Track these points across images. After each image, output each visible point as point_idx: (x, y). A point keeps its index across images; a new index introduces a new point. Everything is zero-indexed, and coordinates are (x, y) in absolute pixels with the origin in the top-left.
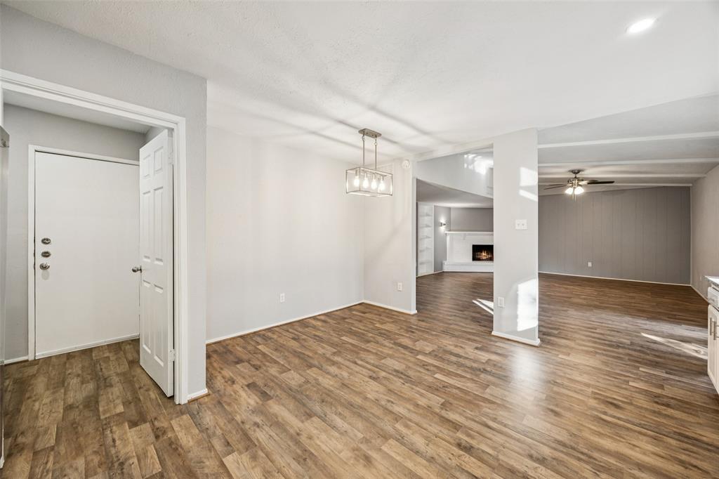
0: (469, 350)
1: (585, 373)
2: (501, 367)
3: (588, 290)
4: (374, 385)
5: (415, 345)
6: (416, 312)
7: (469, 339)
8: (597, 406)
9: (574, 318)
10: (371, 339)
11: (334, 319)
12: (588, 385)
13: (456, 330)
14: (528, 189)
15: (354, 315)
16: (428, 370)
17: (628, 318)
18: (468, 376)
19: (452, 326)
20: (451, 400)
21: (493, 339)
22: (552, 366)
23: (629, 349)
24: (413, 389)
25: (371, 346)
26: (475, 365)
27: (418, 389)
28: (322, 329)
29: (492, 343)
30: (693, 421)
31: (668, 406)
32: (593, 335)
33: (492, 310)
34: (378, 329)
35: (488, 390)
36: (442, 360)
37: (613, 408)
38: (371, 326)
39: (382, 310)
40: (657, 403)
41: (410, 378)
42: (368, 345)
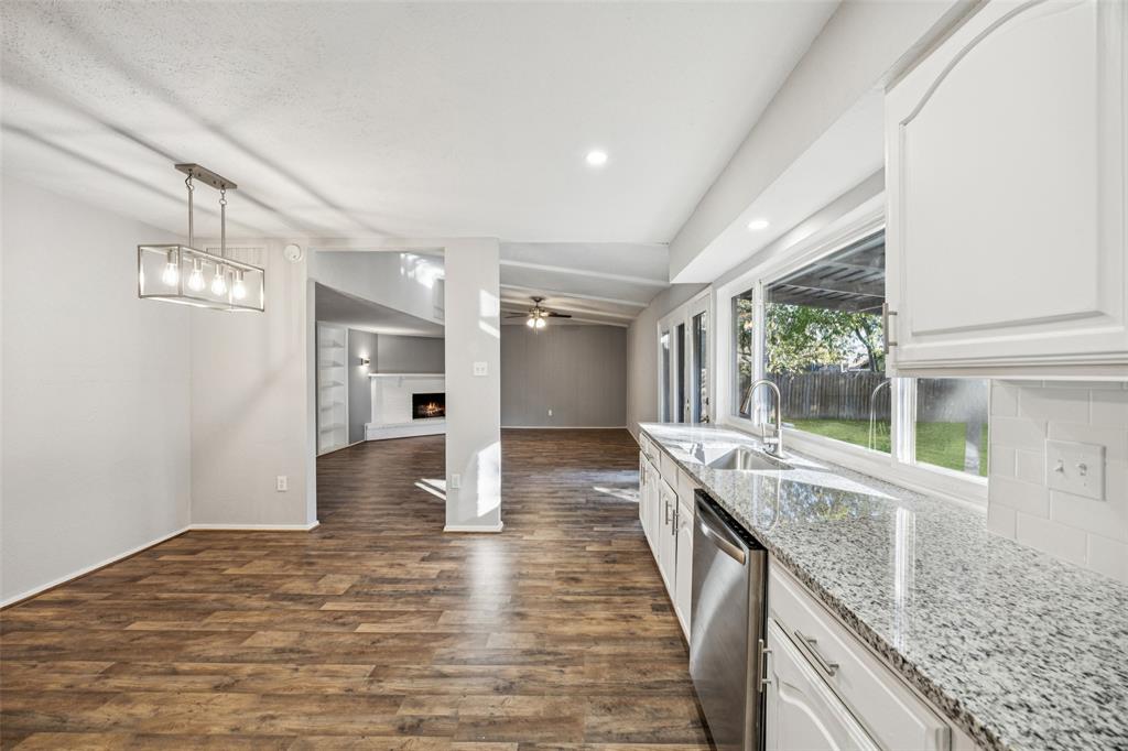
0: (414, 567)
1: (549, 551)
2: (457, 578)
3: (550, 445)
4: (228, 701)
5: (317, 588)
6: (317, 523)
7: (412, 549)
9: (538, 484)
10: (216, 605)
11: (99, 589)
12: (551, 566)
13: (390, 538)
15: (163, 564)
16: (344, 624)
18: (412, 608)
19: (383, 534)
21: (446, 537)
22: (516, 554)
24: (316, 671)
25: (212, 623)
26: (421, 587)
27: (326, 667)
28: (60, 623)
29: (445, 544)
32: (555, 500)
33: (444, 493)
34: (231, 578)
36: (369, 596)
37: (574, 583)
38: (214, 578)
39: (241, 536)
41: (310, 652)
42: (207, 621)
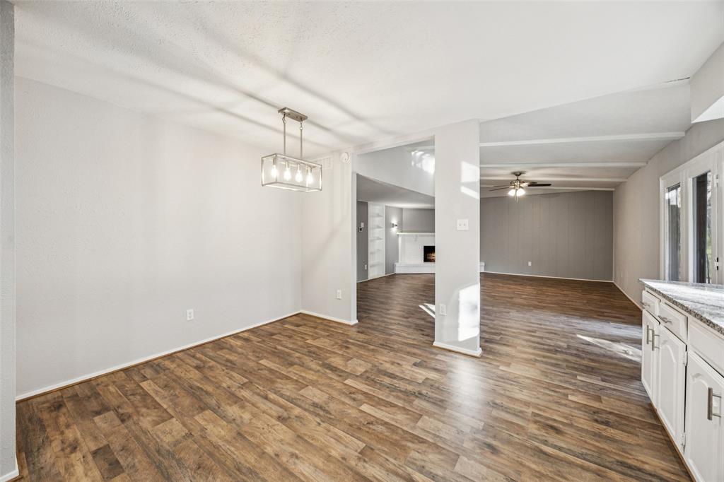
0: (408, 369)
1: (525, 388)
2: (438, 388)
3: (529, 289)
4: (282, 431)
5: (346, 366)
6: (357, 321)
7: (409, 353)
8: (537, 432)
9: (516, 321)
10: (297, 361)
11: (259, 336)
12: (527, 404)
13: (396, 342)
14: (469, 185)
15: (286, 329)
16: (354, 400)
17: (563, 318)
18: (400, 404)
19: (392, 338)
20: (374, 444)
21: (434, 350)
22: (491, 381)
23: (566, 353)
24: (329, 431)
25: (293, 372)
26: (410, 388)
27: (336, 430)
28: (240, 350)
29: (432, 356)
30: (633, 442)
31: (607, 423)
32: (533, 339)
34: (309, 346)
35: (420, 423)
36: (373, 382)
37: (553, 433)
38: (300, 343)
39: (319, 321)
40: (596, 421)
41: (330, 414)
42: (290, 369)
